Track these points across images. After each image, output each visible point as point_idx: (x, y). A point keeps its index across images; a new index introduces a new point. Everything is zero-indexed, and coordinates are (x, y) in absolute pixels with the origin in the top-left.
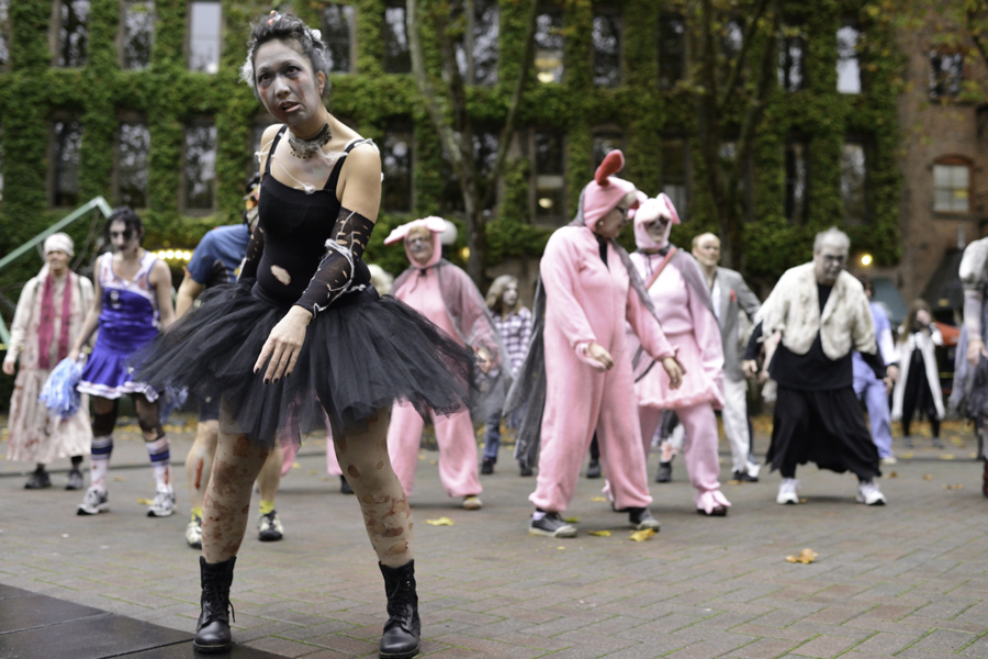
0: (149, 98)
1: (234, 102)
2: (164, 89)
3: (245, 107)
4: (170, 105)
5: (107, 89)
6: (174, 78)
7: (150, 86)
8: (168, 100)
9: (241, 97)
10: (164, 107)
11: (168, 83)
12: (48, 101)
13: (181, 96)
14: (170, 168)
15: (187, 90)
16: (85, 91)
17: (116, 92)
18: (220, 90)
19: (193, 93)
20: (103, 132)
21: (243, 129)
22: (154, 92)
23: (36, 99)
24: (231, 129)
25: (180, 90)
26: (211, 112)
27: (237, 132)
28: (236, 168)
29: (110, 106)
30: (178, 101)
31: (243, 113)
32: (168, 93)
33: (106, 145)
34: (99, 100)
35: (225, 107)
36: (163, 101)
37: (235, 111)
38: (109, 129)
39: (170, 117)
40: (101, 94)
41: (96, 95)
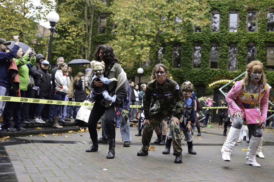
0: (220, 39)
1: (243, 40)
2: (224, 37)
3: (245, 41)
4: (225, 41)
5: (208, 37)
6: (226, 34)
7: (220, 36)
8: (225, 40)
9: (245, 39)
10: (224, 42)
12: (193, 41)
14: (225, 58)
16: (203, 38)
17: (211, 38)
18: (239, 37)
19: (231, 37)
20: (207, 48)
21: (245, 47)
23: (190, 40)
24: (242, 47)
25: (228, 37)
26: (236, 43)
27: (243, 48)
28: (243, 58)
29: (209, 42)
30: (228, 40)
31: (245, 43)
32: (225, 38)
33: (208, 52)
34: (207, 40)
35: (240, 41)
36: (224, 40)
37: (243, 42)
38: (209, 48)
39: (226, 44)
40: (207, 39)
41: (206, 39)
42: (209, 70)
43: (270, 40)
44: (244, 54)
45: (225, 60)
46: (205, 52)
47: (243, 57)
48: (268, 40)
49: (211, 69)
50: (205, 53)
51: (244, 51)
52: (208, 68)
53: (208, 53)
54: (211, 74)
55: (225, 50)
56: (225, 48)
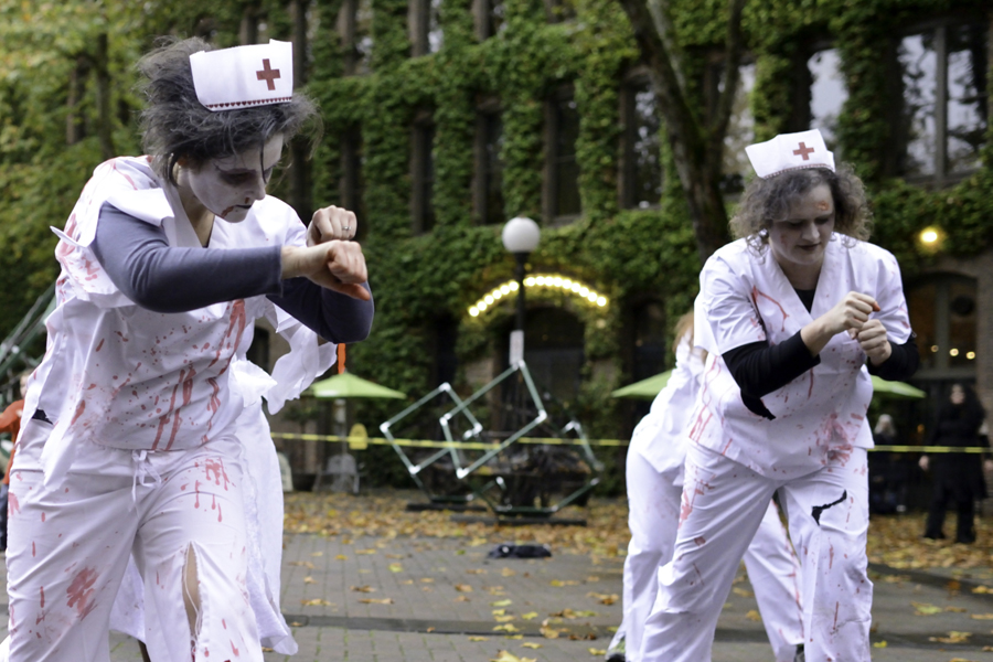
0: (498, 76)
1: (594, 58)
2: (515, 59)
3: (606, 62)
4: (523, 80)
5: (457, 73)
6: (525, 41)
7: (499, 59)
8: (520, 73)
10: (517, 84)
11: (519, 50)
12: (402, 103)
13: (535, 63)
14: (526, 164)
15: (541, 54)
16: (436, 82)
17: (467, 75)
19: (548, 57)
21: (608, 93)
22: (503, 66)
23: (389, 102)
24: (592, 96)
25: (533, 56)
26: (569, 79)
27: (599, 99)
28: (600, 152)
29: (462, 94)
30: (532, 71)
31: (606, 72)
32: (519, 63)
33: (462, 145)
34: (449, 89)
35: (584, 67)
36: (514, 76)
37: (596, 70)
38: (462, 125)
39: (524, 96)
40: (451, 81)
41: (446, 84)
42: (463, 235)
43: (712, 32)
44: (605, 129)
45: (527, 175)
46: (447, 148)
47: (599, 147)
48: (702, 38)
49: (471, 233)
50: (446, 152)
51: (603, 116)
52: (459, 228)
53: (461, 151)
54: (467, 257)
55: (524, 123)
56: (523, 114)
